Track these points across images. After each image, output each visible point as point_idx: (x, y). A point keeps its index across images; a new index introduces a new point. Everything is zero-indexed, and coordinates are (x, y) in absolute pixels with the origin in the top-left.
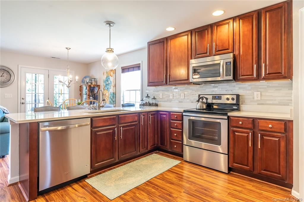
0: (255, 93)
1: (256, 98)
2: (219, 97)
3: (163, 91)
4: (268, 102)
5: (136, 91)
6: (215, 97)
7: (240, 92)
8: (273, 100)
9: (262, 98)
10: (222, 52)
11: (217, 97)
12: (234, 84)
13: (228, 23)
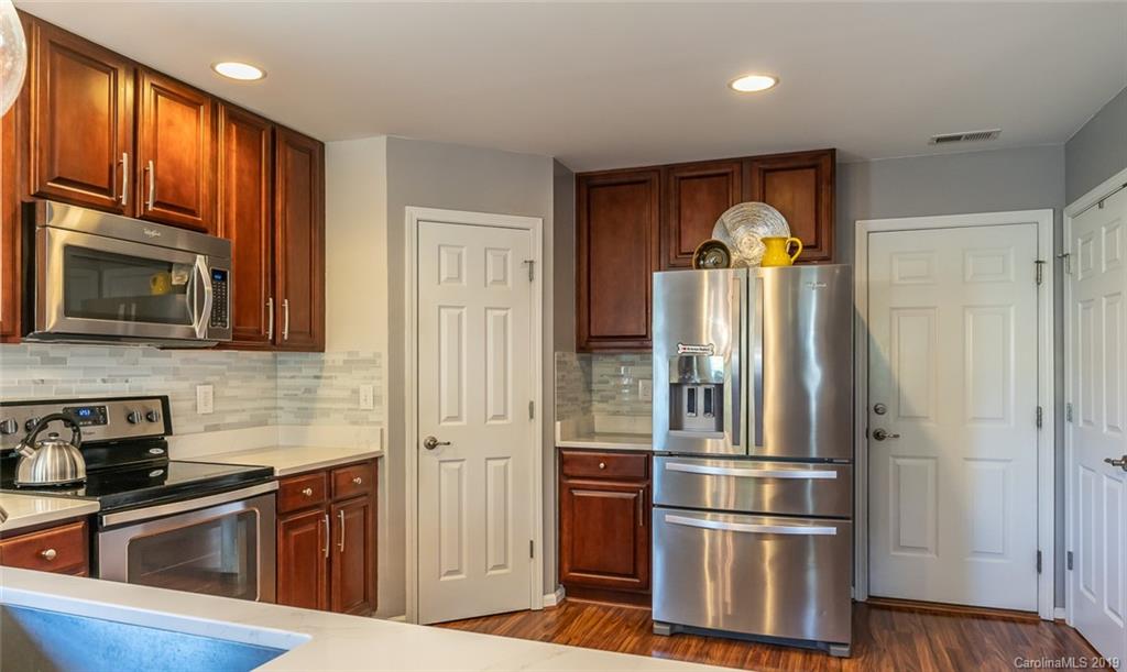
0: (198, 387)
1: (201, 410)
2: (92, 409)
4: (230, 419)
6: (78, 410)
7: (154, 385)
8: (237, 411)
9: (217, 409)
10: (176, 211)
11: (73, 414)
12: (135, 351)
13: (195, 105)
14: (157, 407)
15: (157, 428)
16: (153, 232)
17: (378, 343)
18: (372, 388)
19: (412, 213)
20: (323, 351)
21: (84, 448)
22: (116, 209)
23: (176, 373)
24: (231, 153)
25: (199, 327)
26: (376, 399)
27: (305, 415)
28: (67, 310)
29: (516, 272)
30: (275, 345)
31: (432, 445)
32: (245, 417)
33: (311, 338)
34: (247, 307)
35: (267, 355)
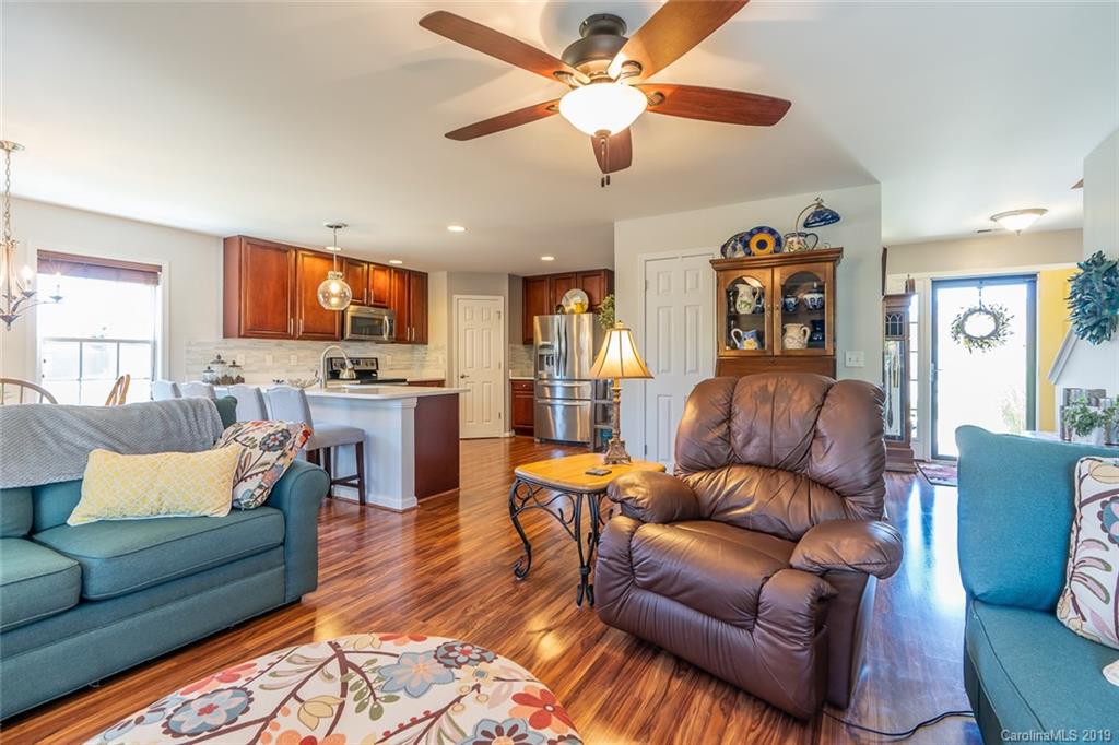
0: (387, 356)
1: (388, 363)
3: (246, 348)
4: (397, 367)
5: (121, 344)
7: (374, 355)
8: (400, 365)
9: (393, 363)
10: (380, 303)
11: (356, 361)
12: (367, 344)
13: (384, 270)
14: (374, 361)
15: (375, 368)
16: (372, 310)
17: (444, 341)
18: (442, 357)
19: (456, 297)
20: (427, 344)
21: (356, 371)
22: (363, 304)
23: (381, 351)
24: (395, 282)
25: (385, 337)
26: (444, 360)
27: (422, 367)
28: (352, 333)
29: (494, 315)
30: (410, 342)
31: (462, 377)
32: (403, 367)
33: (422, 340)
34: (401, 330)
35: (410, 346)
